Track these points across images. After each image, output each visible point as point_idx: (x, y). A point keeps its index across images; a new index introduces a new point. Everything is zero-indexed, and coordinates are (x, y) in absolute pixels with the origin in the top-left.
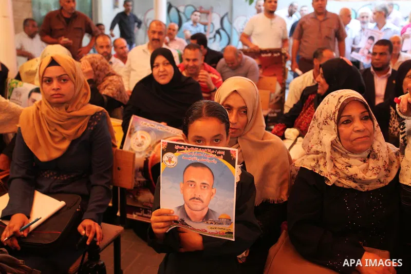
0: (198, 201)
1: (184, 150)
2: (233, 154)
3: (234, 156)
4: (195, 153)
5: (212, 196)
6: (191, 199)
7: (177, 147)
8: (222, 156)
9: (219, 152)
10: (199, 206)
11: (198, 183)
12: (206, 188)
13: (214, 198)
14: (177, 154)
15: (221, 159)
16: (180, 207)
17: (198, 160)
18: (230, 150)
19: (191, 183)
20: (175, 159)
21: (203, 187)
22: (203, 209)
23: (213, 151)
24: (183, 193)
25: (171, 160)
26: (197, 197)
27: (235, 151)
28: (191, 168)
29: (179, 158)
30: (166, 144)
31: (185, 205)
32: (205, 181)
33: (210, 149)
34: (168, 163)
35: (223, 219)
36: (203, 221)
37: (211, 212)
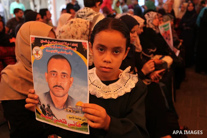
0: (60, 88)
1: (47, 44)
2: (85, 45)
3: (86, 48)
4: (55, 45)
5: (70, 84)
6: (54, 87)
7: (42, 41)
8: (76, 49)
9: (73, 45)
10: (61, 93)
11: (59, 72)
12: (66, 77)
13: (72, 86)
14: (43, 47)
15: (75, 51)
16: (47, 93)
17: (58, 53)
18: (81, 43)
19: (54, 73)
20: (40, 52)
21: (63, 77)
22: (64, 95)
23: (69, 44)
24: (48, 81)
25: (38, 53)
26: (59, 85)
27: (86, 43)
28: (53, 60)
29: (44, 51)
30: (34, 39)
31: (50, 91)
32: (64, 71)
33: (66, 41)
34: (36, 56)
35: (79, 107)
36: (64, 109)
37: (70, 99)
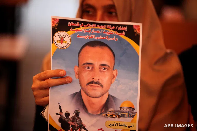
0: (97, 85)
1: (79, 27)
2: (137, 29)
3: (138, 31)
4: (92, 29)
5: (113, 79)
6: (88, 84)
7: (70, 24)
8: (124, 33)
9: (121, 28)
10: (98, 91)
11: (97, 64)
12: (106, 70)
13: (115, 82)
14: (71, 32)
15: (123, 36)
16: (76, 93)
17: (96, 38)
18: (132, 26)
19: (88, 65)
20: (67, 39)
21: (102, 70)
22: (102, 95)
23: (114, 27)
24: (79, 78)
25: (63, 40)
26: (95, 81)
27: (139, 26)
28: (88, 48)
29: (73, 38)
30: (57, 21)
31: (82, 90)
32: (104, 62)
33: (109, 24)
34: (59, 44)
35: (125, 109)
36: (101, 114)
37: (112, 99)
